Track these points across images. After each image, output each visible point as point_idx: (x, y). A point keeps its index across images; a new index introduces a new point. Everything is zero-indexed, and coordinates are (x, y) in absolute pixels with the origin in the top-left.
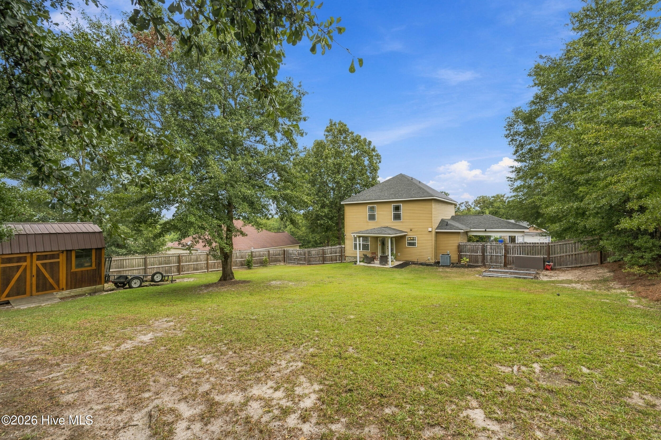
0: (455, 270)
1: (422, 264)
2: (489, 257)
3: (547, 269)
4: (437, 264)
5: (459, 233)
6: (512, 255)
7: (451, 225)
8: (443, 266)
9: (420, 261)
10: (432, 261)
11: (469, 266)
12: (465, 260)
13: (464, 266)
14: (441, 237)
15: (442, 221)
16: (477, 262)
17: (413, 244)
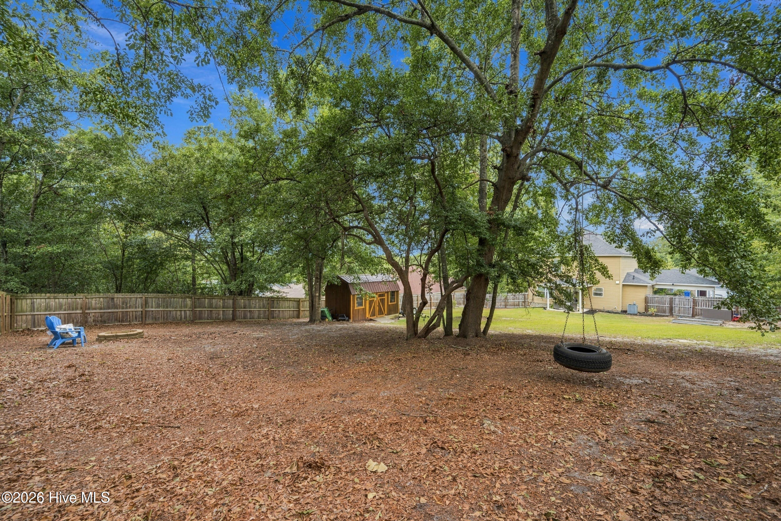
0: (643, 318)
1: (608, 312)
2: (677, 309)
3: (734, 321)
4: (624, 312)
5: (646, 286)
6: (700, 308)
7: (638, 278)
8: (631, 314)
9: (607, 309)
10: (620, 310)
11: (656, 316)
12: (652, 310)
13: (651, 315)
14: (628, 289)
15: (628, 274)
16: (665, 312)
17: (600, 294)
